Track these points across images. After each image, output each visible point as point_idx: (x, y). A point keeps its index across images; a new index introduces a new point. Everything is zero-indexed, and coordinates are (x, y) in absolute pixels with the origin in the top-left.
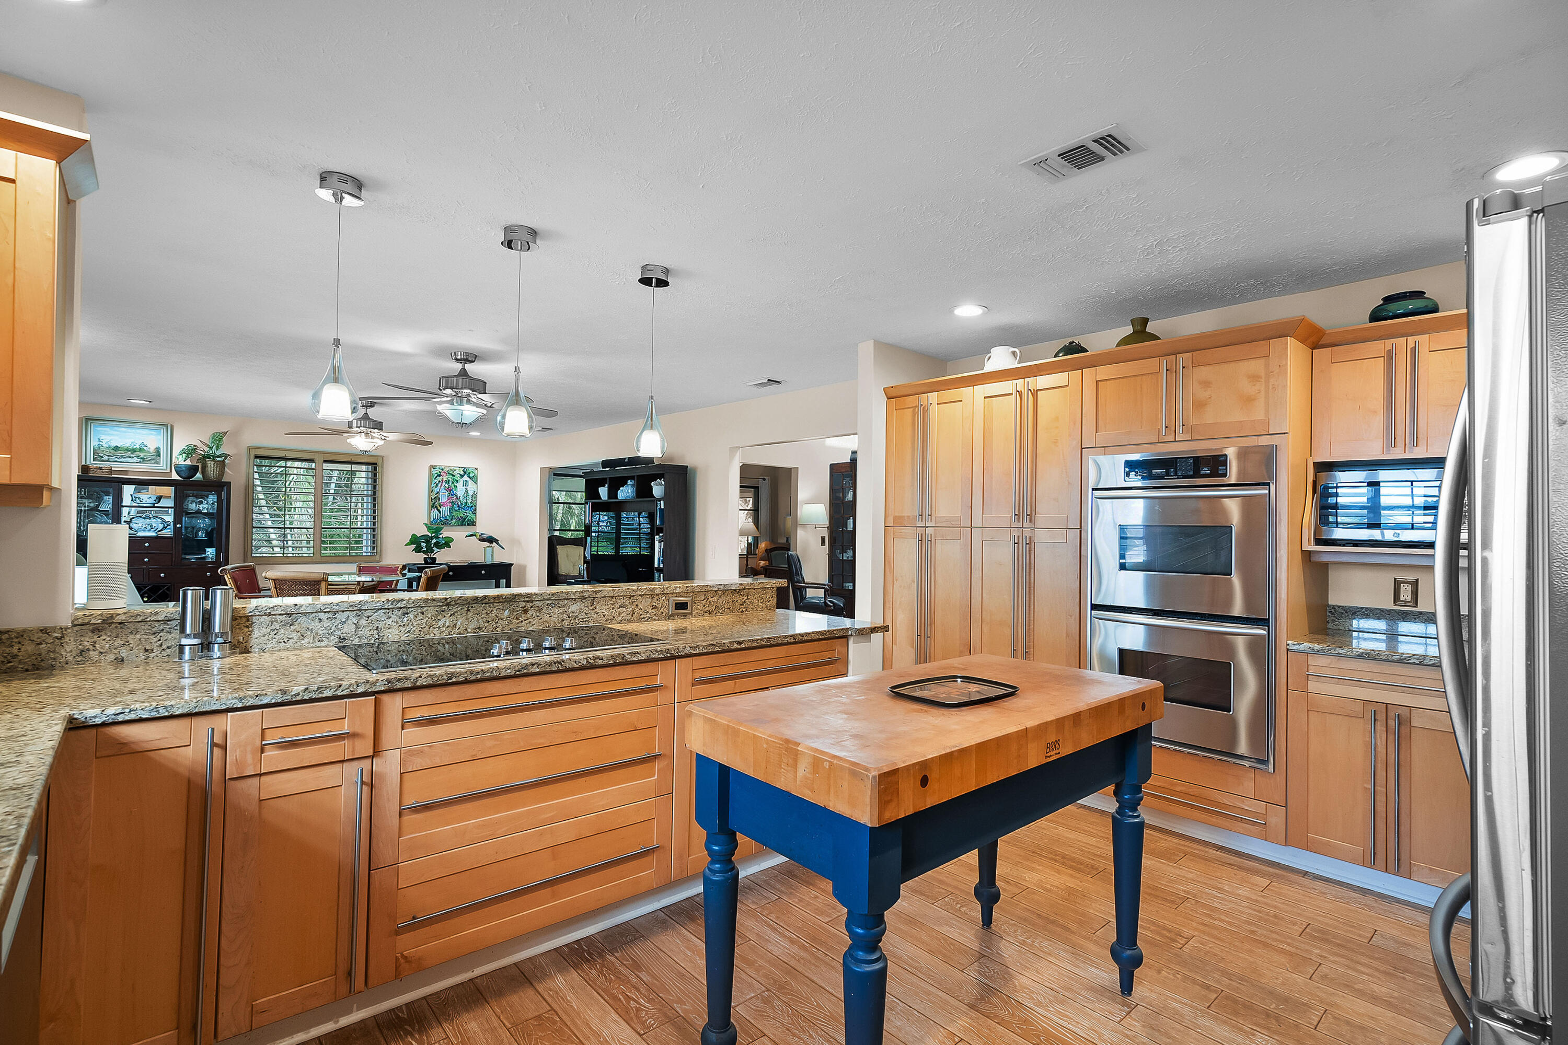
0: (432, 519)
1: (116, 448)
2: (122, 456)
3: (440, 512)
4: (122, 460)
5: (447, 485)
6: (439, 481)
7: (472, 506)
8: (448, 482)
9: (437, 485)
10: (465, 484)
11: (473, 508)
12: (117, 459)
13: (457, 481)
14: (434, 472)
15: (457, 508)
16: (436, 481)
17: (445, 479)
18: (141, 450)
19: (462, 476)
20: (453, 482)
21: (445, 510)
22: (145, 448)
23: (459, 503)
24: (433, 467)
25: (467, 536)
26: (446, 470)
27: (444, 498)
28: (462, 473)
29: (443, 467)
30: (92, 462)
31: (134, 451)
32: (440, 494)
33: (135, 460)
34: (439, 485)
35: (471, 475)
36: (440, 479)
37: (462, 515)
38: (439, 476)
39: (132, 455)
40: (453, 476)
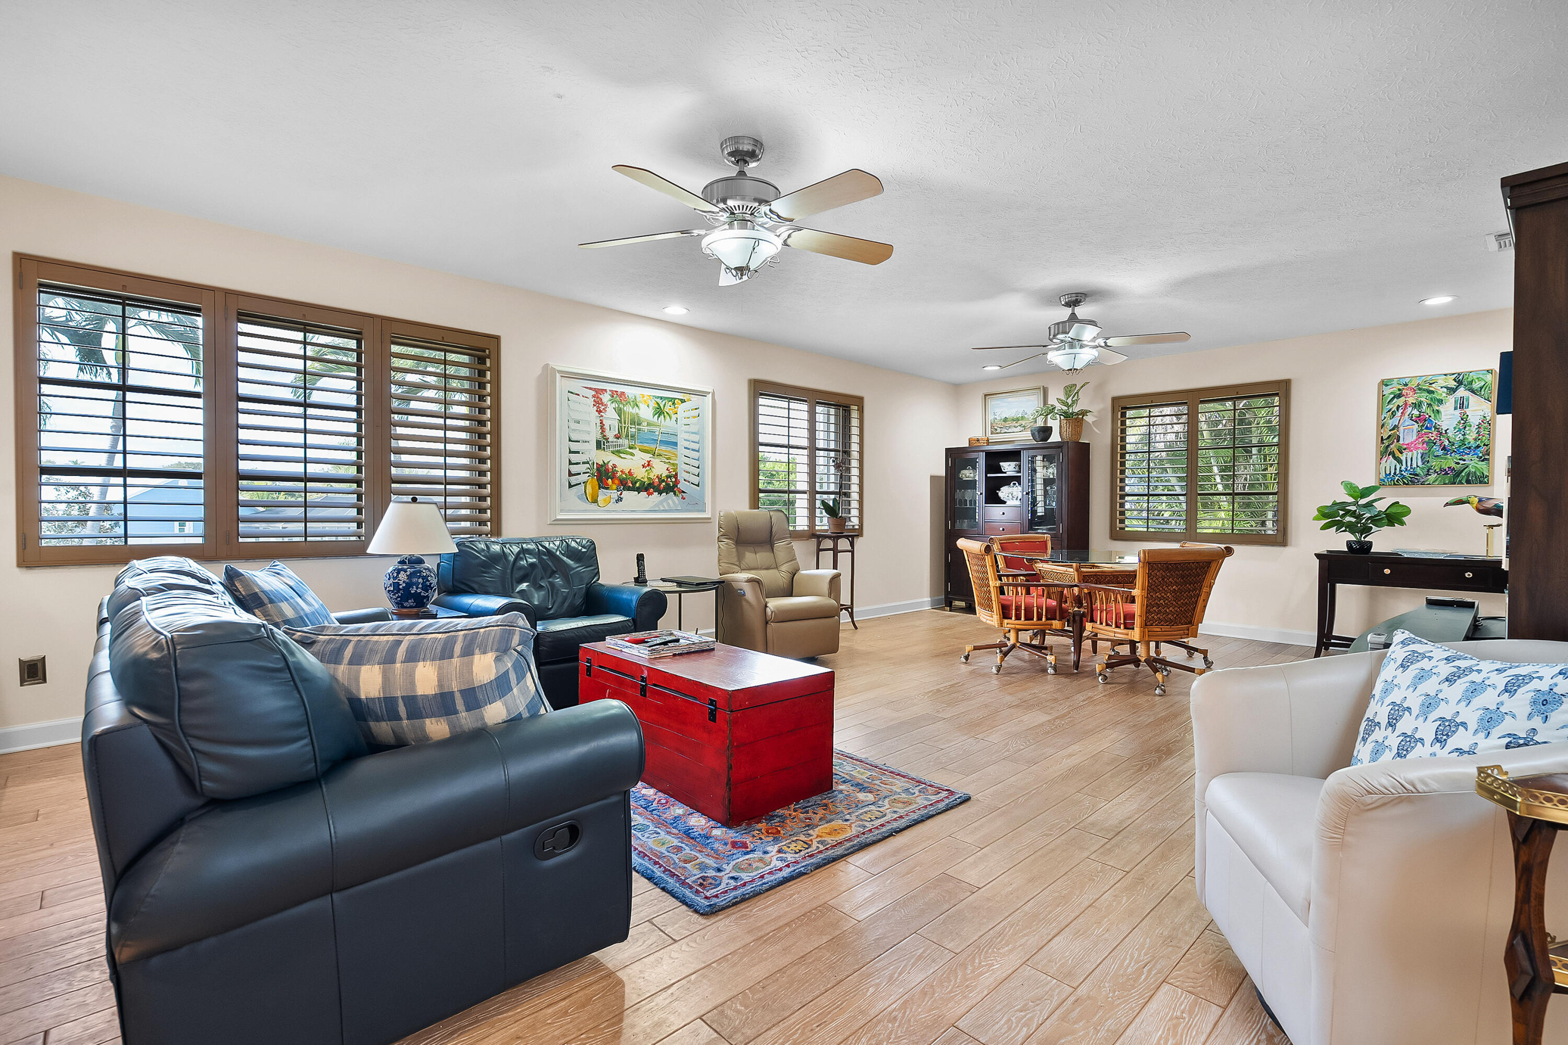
0: (1383, 475)
1: (1005, 420)
2: (1010, 427)
3: (1400, 461)
4: (1010, 430)
5: (1416, 412)
6: (1398, 407)
7: (1478, 447)
8: (1417, 405)
9: (1393, 414)
10: (1462, 404)
11: (1483, 449)
12: (1006, 431)
13: (1440, 402)
14: (1387, 391)
15: (1441, 453)
16: (1390, 406)
17: (1411, 400)
18: (1023, 418)
19: (1452, 391)
20: (1429, 405)
21: (1413, 458)
22: (1026, 416)
23: (1446, 443)
24: (1384, 383)
25: (1447, 504)
26: (1413, 384)
27: (1409, 433)
28: (1453, 384)
29: (1407, 380)
30: (990, 435)
31: (1017, 420)
32: (1401, 429)
33: (1019, 429)
34: (1399, 414)
35: (1476, 386)
36: (1401, 401)
37: (1453, 465)
38: (1399, 396)
39: (1017, 425)
40: (1432, 392)
